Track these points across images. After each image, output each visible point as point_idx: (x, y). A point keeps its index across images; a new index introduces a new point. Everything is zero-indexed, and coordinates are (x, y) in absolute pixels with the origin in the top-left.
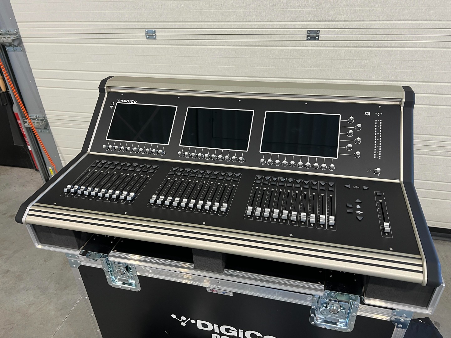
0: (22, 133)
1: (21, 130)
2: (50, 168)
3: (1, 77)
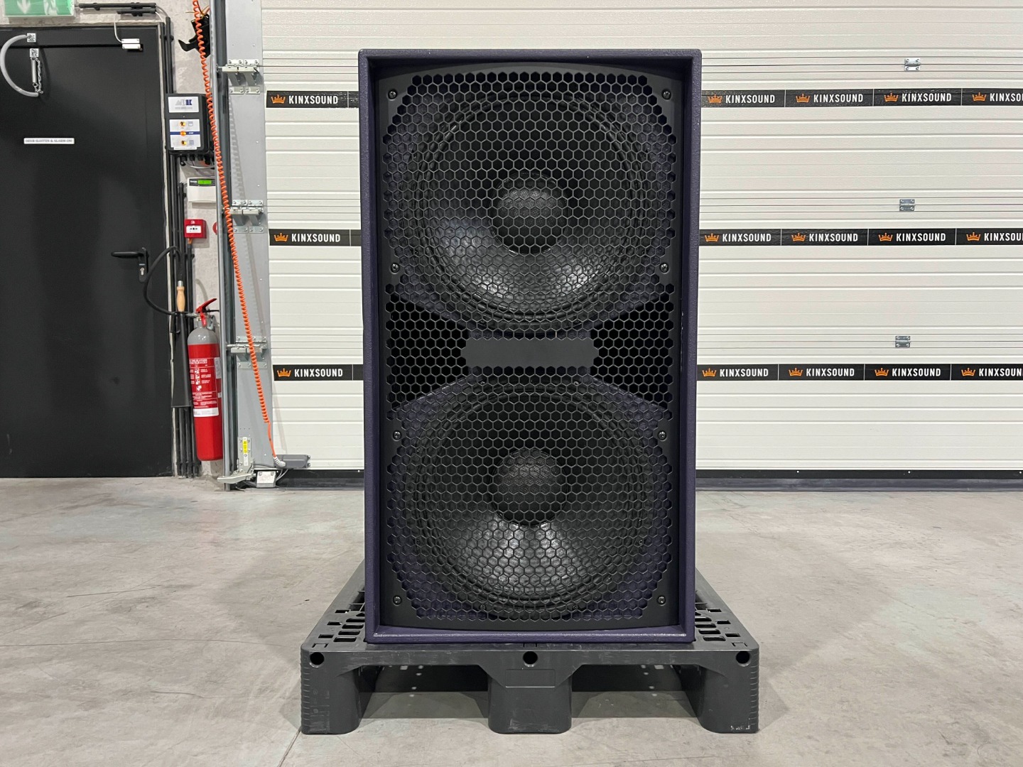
0: (191, 385)
1: (192, 377)
2: (245, 439)
3: (183, 288)
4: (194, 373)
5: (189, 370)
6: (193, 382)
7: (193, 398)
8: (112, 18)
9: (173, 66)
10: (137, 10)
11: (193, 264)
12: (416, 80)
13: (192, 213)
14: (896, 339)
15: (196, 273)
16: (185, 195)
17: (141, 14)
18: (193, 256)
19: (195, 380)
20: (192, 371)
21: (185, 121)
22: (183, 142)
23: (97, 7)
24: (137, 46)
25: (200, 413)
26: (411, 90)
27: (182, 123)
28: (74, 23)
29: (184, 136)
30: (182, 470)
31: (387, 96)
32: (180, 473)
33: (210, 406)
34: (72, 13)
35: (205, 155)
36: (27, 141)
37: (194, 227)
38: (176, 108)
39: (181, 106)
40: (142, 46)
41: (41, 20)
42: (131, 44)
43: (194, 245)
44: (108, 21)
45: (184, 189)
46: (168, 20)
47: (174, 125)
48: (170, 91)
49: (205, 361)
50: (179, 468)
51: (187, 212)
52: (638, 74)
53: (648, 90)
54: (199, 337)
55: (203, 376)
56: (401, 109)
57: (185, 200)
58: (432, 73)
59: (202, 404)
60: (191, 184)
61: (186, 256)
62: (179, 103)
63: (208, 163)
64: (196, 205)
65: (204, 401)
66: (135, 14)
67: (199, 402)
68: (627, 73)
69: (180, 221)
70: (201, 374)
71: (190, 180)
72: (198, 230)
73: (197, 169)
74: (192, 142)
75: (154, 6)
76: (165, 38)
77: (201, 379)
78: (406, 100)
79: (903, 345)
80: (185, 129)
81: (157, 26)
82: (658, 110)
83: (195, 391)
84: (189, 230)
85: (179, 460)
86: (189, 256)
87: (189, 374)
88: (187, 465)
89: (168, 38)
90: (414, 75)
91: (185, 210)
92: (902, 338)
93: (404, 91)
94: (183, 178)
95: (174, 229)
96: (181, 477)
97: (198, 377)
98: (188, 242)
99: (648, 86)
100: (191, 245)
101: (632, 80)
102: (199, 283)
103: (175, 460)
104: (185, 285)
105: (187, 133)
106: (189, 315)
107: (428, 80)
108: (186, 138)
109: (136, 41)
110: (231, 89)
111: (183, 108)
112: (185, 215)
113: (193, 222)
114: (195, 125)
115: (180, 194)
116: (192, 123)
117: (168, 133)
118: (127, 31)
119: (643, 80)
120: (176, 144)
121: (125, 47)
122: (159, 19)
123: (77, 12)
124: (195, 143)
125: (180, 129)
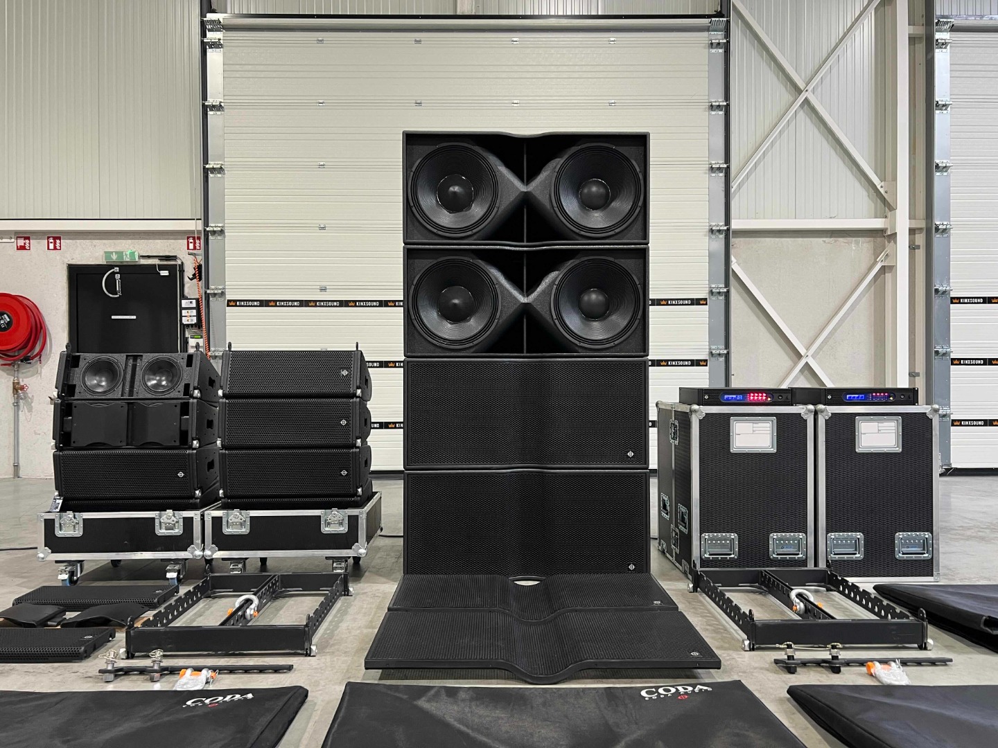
8: (156, 262)
9: (184, 286)
10: (168, 258)
16: (188, 343)
17: (169, 260)
21: (189, 311)
22: (188, 320)
23: (149, 257)
24: (168, 274)
28: (137, 263)
29: (189, 317)
34: (137, 260)
35: (198, 325)
36: (113, 317)
38: (185, 305)
40: (170, 274)
41: (121, 262)
42: (165, 273)
44: (153, 263)
45: (188, 340)
46: (182, 263)
47: (184, 313)
48: (183, 297)
51: (188, 349)
57: (188, 345)
60: (191, 338)
62: (186, 303)
63: (199, 328)
64: (193, 347)
66: (167, 260)
71: (191, 336)
73: (194, 332)
74: (192, 320)
75: (176, 257)
80: (189, 314)
81: (177, 266)
89: (182, 271)
94: (187, 335)
108: (190, 318)
109: (167, 272)
110: (211, 299)
111: (188, 305)
114: (194, 313)
115: (185, 342)
116: (192, 311)
117: (181, 316)
118: (162, 268)
120: (185, 321)
121: (162, 274)
122: (178, 262)
123: (139, 258)
124: (194, 320)
125: (187, 315)
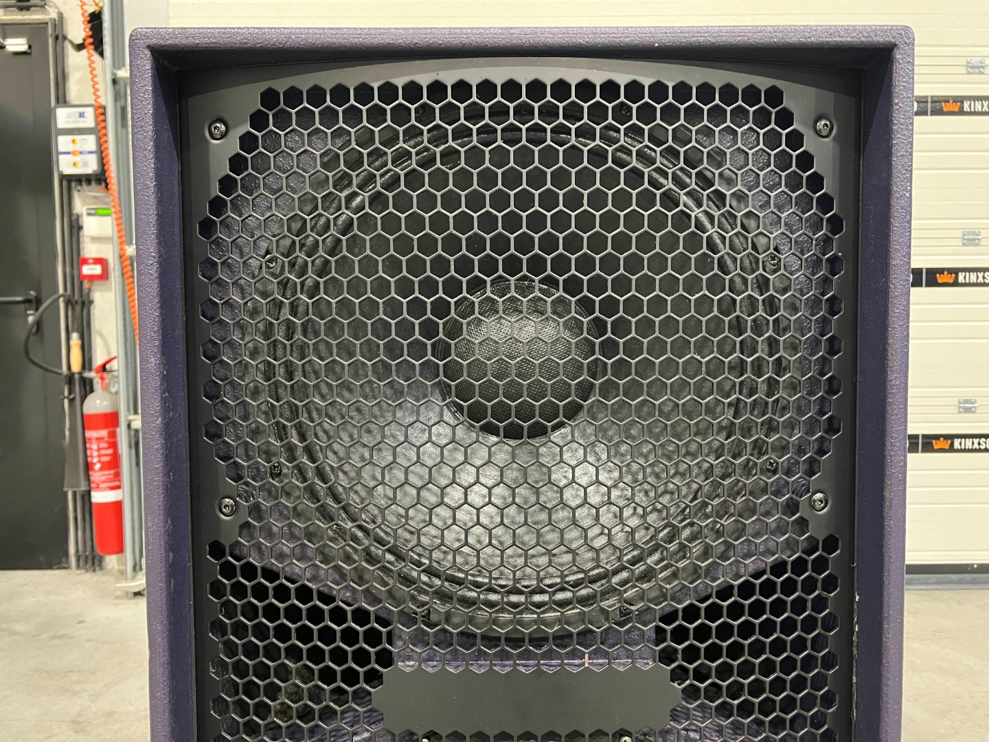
0: (87, 462)
1: (89, 453)
3: (79, 342)
4: (91, 449)
5: (85, 443)
6: (89, 459)
7: (89, 480)
9: (66, 70)
10: (23, 4)
11: (92, 312)
12: (269, 98)
13: (90, 250)
14: (960, 403)
15: (96, 322)
16: (80, 228)
17: (28, 9)
18: (91, 302)
19: (92, 456)
20: (88, 446)
21: (78, 138)
22: (75, 164)
24: (24, 48)
25: (99, 497)
26: (258, 120)
27: (73, 141)
29: (76, 156)
30: (81, 563)
31: (207, 135)
32: (78, 567)
33: (112, 488)
37: (91, 266)
38: (67, 122)
39: (72, 120)
40: (30, 47)
42: (16, 44)
43: (94, 288)
45: (80, 220)
46: (61, 16)
47: (63, 142)
48: (62, 100)
49: (104, 433)
50: (78, 560)
51: (84, 248)
52: (763, 83)
53: (785, 118)
54: (96, 404)
55: (102, 452)
56: (237, 163)
57: (81, 233)
58: (305, 82)
59: (102, 486)
60: (89, 214)
61: (83, 303)
62: (69, 116)
63: (108, 188)
64: (95, 239)
65: (103, 482)
66: (21, 9)
67: (98, 485)
68: (741, 80)
69: (75, 258)
70: (99, 449)
71: (88, 209)
72: (97, 270)
73: (95, 197)
74: (85, 164)
76: (57, 38)
77: (99, 456)
78: (248, 142)
79: (968, 410)
80: (77, 148)
81: (47, 23)
82: (806, 161)
83: (93, 469)
84: (87, 270)
85: (77, 551)
86: (87, 303)
87: (85, 449)
88: (87, 557)
89: (60, 38)
90: (263, 86)
91: (81, 246)
92: (966, 401)
93: (244, 122)
94: (79, 206)
95: (68, 270)
96: (79, 572)
97: (95, 454)
98: (86, 285)
99: (784, 109)
100: (90, 290)
101: (751, 94)
102: (101, 335)
103: (72, 550)
104: (82, 338)
105: (81, 153)
106: (87, 374)
107: (293, 96)
108: (78, 158)
109: (22, 41)
111: (74, 122)
112: (82, 253)
113: (91, 261)
114: (90, 142)
115: (75, 227)
116: (85, 139)
117: (58, 153)
118: (12, 30)
119: (775, 96)
120: (66, 165)
121: (10, 48)
122: (49, 14)
124: (90, 165)
125: (71, 148)
